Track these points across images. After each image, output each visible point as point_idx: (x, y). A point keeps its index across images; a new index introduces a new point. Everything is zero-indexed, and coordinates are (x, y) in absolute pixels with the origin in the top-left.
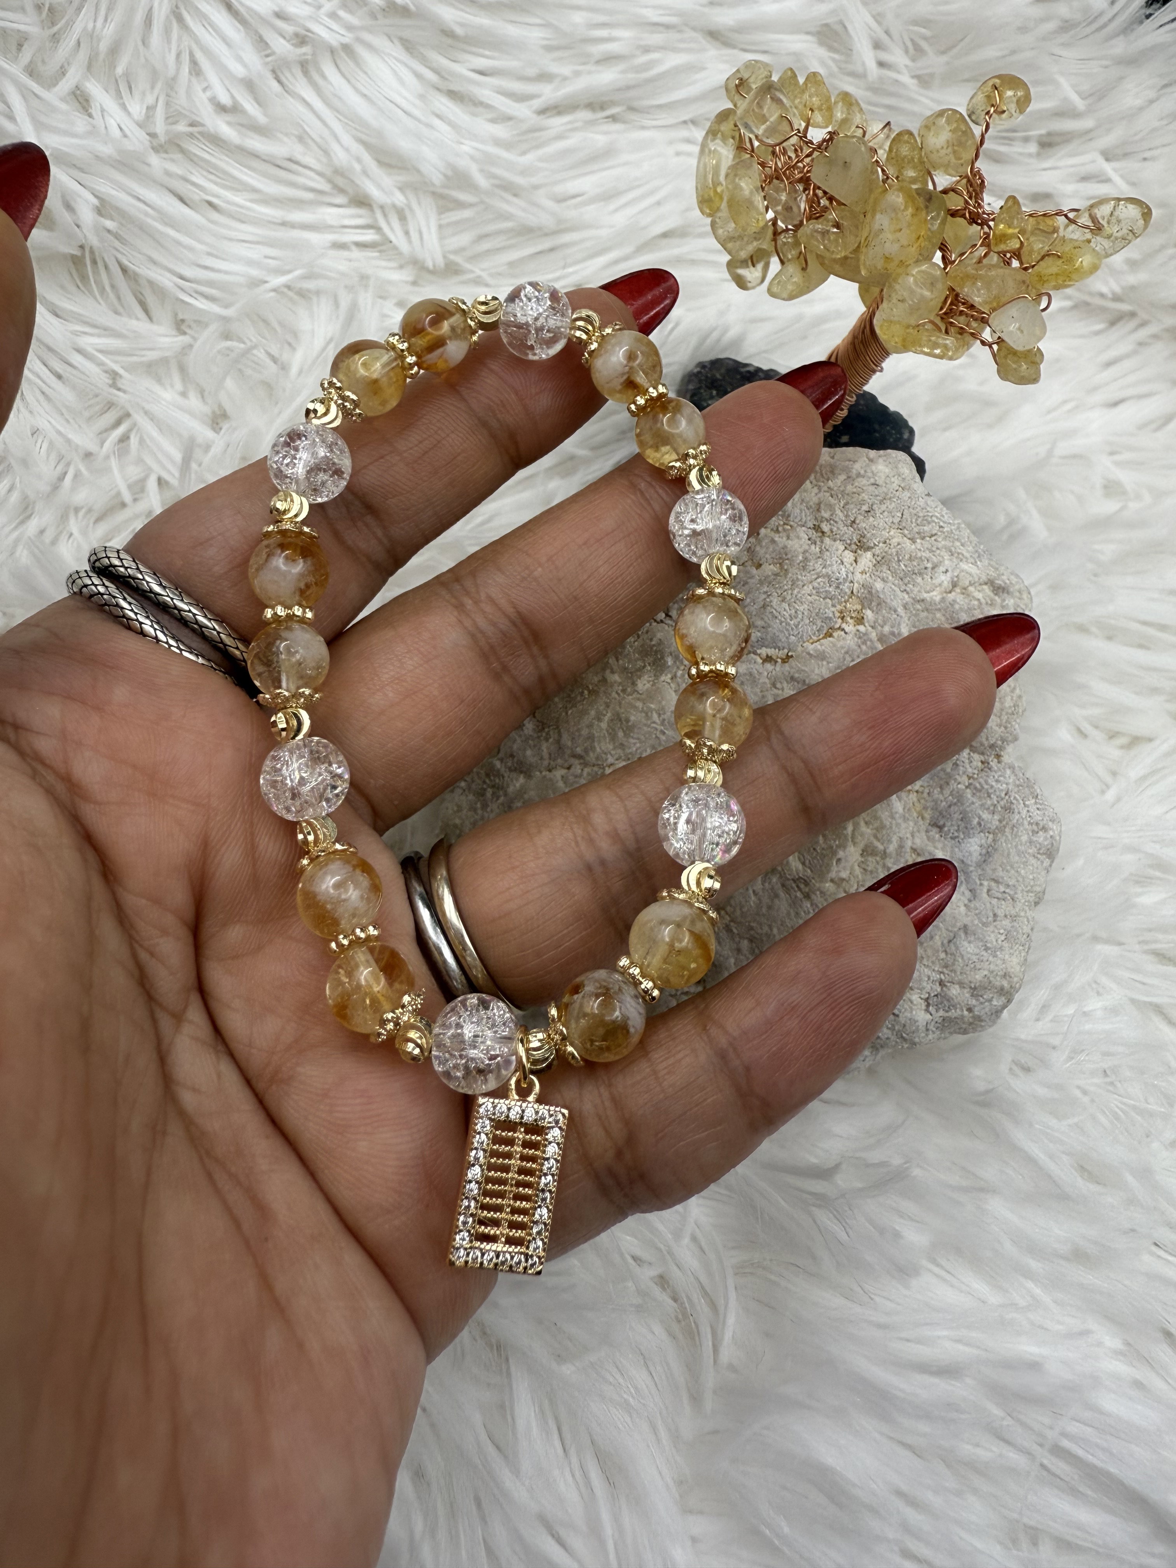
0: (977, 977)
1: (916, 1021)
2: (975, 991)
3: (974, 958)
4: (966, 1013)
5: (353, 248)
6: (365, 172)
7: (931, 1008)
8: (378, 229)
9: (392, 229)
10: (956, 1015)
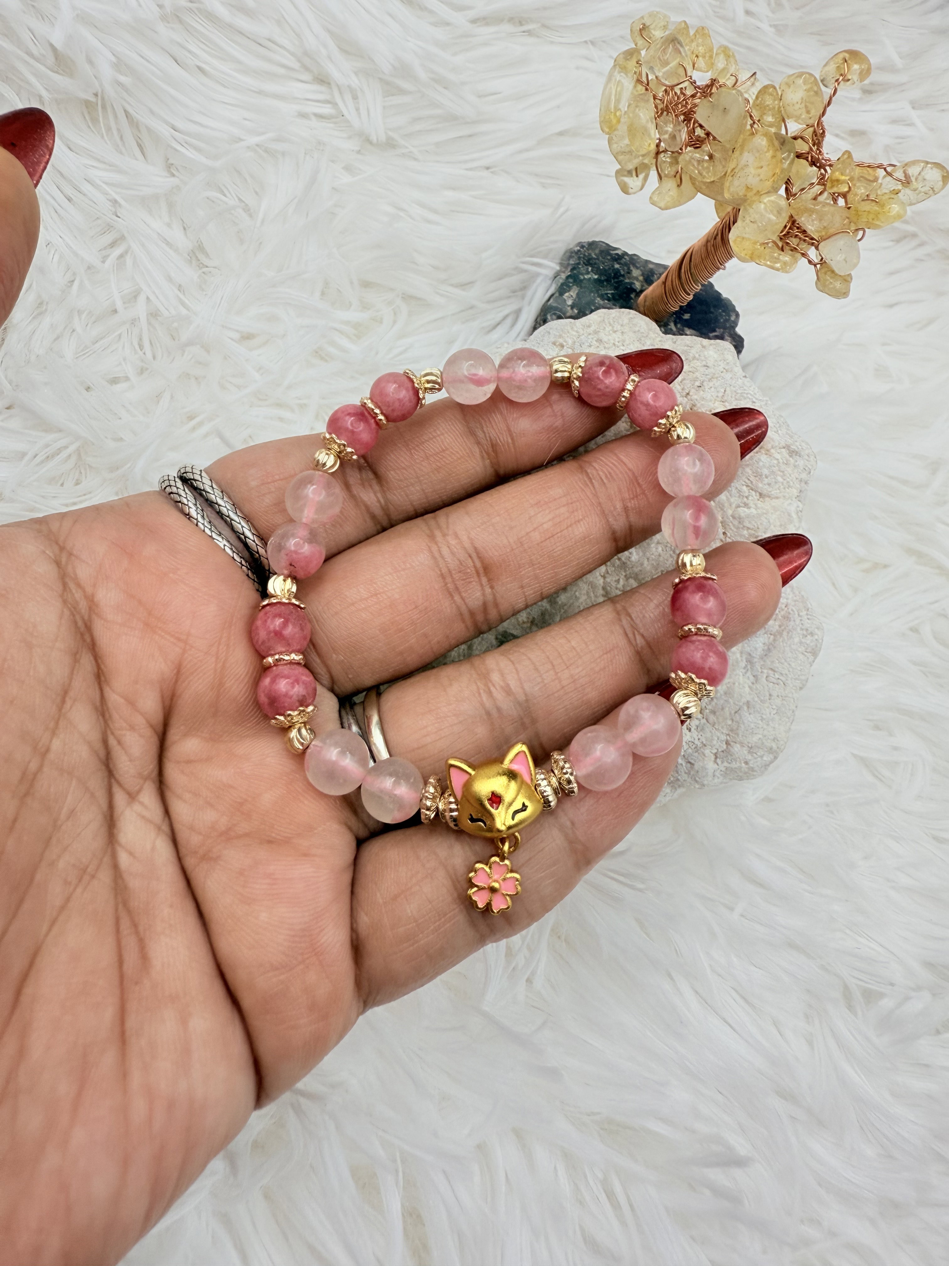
0: (754, 739)
1: (706, 769)
2: (751, 749)
3: (752, 725)
4: (743, 765)
5: (313, 118)
6: (329, 57)
7: (718, 759)
8: (335, 104)
9: (346, 106)
10: (736, 766)
